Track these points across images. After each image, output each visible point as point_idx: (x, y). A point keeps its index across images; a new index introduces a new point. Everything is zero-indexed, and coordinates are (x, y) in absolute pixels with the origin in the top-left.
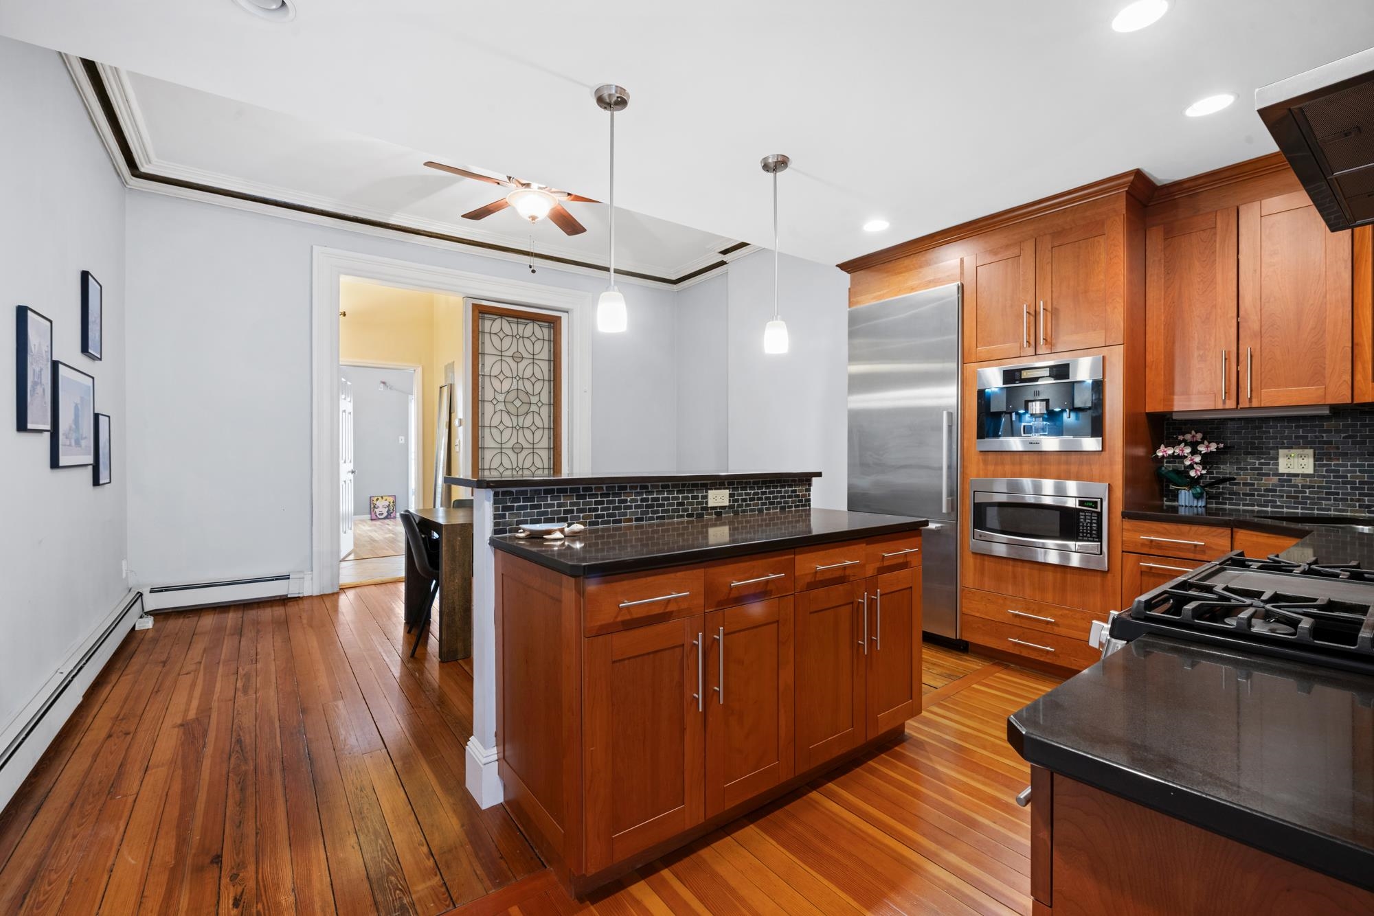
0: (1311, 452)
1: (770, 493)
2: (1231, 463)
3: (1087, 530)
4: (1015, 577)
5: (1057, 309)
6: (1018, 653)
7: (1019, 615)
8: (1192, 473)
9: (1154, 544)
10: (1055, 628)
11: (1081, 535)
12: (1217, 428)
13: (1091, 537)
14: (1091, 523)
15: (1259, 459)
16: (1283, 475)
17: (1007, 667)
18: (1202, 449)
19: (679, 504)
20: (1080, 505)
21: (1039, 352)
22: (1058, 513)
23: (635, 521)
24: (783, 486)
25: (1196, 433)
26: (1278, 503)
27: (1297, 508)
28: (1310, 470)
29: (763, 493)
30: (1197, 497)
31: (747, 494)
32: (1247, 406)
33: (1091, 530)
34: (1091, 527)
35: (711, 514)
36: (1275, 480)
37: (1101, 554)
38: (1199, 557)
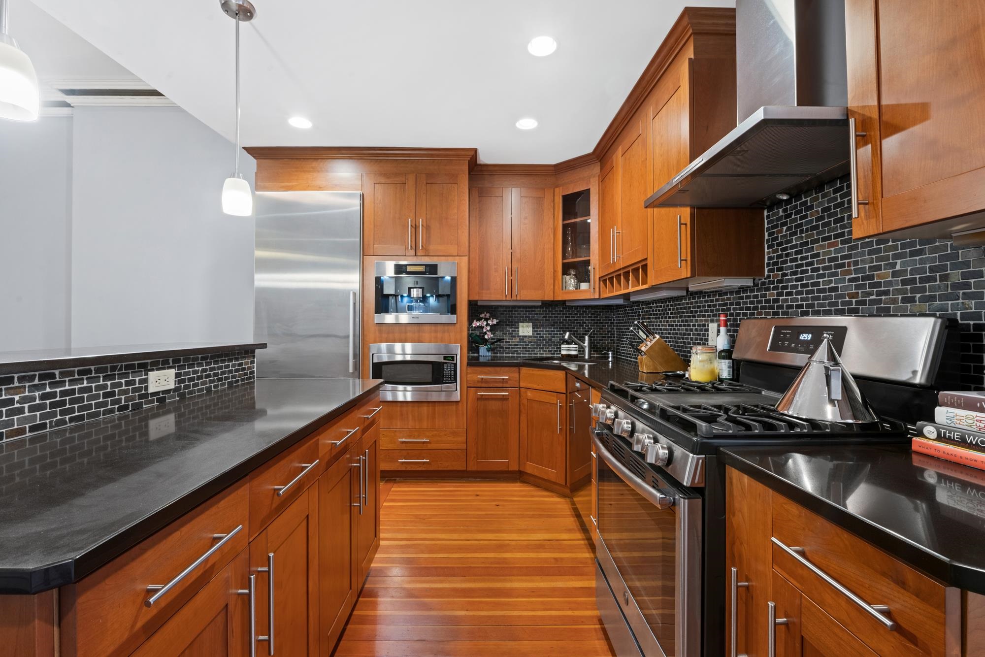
0: (531, 324)
1: (219, 368)
2: (500, 331)
3: (448, 376)
4: (402, 415)
5: (429, 226)
6: (404, 469)
7: (405, 442)
8: (486, 337)
9: (483, 380)
10: (428, 445)
11: (445, 379)
12: (494, 311)
13: (451, 380)
14: (451, 371)
15: (511, 328)
16: (520, 336)
17: (395, 482)
18: (490, 322)
19: (106, 395)
20: (444, 360)
21: (418, 254)
22: (431, 366)
23: (30, 431)
24: (231, 360)
25: (487, 313)
26: (519, 352)
27: (526, 354)
28: (531, 334)
29: (212, 369)
30: (488, 350)
31: (195, 372)
32: (504, 299)
33: (451, 375)
34: (451, 373)
35: (152, 402)
36: (517, 339)
37: (456, 390)
38: (505, 385)
